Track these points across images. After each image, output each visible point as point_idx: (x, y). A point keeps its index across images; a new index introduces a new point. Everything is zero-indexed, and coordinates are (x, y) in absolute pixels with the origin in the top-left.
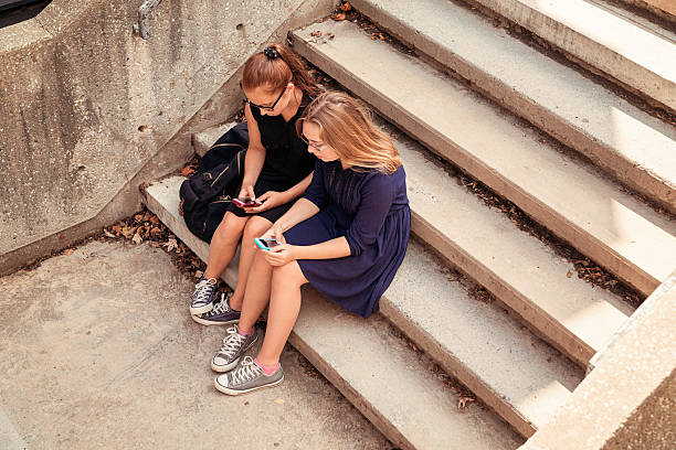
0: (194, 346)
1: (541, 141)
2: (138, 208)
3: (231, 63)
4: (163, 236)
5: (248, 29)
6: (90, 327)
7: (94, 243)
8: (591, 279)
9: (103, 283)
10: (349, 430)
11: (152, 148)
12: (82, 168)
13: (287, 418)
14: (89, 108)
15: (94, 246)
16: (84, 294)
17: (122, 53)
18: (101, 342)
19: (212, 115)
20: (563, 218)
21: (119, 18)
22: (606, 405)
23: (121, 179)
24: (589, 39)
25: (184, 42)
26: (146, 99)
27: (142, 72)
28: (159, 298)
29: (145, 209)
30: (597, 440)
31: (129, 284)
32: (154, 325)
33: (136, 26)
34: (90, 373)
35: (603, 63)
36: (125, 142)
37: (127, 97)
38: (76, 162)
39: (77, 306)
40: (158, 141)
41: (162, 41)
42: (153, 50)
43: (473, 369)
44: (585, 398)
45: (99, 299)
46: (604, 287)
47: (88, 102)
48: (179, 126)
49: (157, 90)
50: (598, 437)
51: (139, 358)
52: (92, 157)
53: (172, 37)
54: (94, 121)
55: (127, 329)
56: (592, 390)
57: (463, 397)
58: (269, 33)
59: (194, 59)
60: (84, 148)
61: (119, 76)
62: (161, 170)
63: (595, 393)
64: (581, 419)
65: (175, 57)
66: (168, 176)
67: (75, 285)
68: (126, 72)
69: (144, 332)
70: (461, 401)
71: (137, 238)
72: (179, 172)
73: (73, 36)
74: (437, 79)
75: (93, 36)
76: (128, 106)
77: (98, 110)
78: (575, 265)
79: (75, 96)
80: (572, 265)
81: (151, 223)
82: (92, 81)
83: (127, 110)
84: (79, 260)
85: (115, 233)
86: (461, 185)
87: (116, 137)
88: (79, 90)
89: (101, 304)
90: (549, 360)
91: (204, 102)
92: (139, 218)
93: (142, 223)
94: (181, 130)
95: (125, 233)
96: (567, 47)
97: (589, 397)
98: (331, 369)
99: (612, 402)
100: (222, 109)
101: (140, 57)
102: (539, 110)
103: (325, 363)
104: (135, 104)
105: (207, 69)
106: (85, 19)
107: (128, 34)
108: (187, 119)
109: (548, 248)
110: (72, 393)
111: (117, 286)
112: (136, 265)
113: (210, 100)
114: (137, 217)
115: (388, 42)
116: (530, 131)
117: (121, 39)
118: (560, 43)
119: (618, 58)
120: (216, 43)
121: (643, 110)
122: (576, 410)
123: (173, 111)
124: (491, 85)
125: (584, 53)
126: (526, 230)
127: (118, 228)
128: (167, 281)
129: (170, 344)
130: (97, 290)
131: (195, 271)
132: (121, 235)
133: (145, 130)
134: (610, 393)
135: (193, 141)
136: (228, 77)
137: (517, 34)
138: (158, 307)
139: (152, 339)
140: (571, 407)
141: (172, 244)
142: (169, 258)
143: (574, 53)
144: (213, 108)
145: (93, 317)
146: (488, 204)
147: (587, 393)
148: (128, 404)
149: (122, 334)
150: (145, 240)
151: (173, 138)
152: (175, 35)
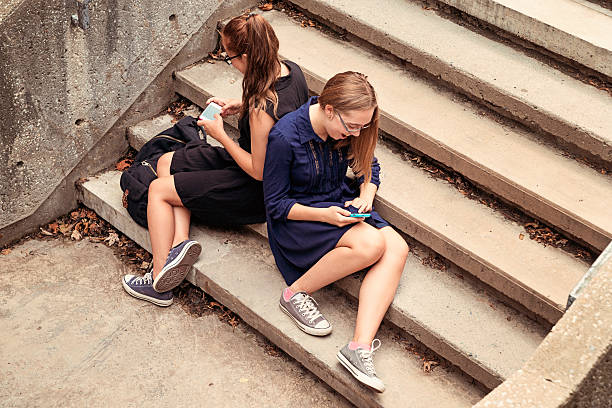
0: (150, 335)
1: (481, 114)
2: (74, 204)
3: (164, 54)
4: (102, 232)
5: (181, 20)
6: (40, 322)
7: (32, 241)
8: (542, 239)
9: (47, 280)
10: (316, 402)
11: (89, 142)
12: (20, 164)
13: (254, 395)
14: (29, 102)
15: (32, 245)
16: (29, 292)
17: (61, 45)
18: (53, 336)
19: (145, 107)
20: (512, 182)
21: (58, 8)
22: (595, 325)
23: (58, 175)
24: (520, 14)
25: (120, 33)
26: (83, 92)
27: (80, 64)
28: (107, 291)
29: (81, 206)
30: (590, 357)
31: (73, 279)
32: (107, 316)
33: (75, 17)
34: (46, 366)
35: (535, 36)
36: (62, 136)
37: (65, 90)
38: (15, 158)
39: (22, 303)
40: (95, 135)
41: (98, 31)
42: (90, 41)
43: (437, 331)
44: (574, 321)
45: (45, 295)
46: (556, 246)
47: (28, 95)
48: (115, 119)
49: (93, 82)
50: (590, 354)
51: (95, 349)
52: (31, 152)
53: (108, 28)
54: (33, 114)
55: (78, 322)
56: (580, 314)
57: (427, 361)
58: (200, 24)
59: (130, 50)
60: (23, 142)
61: (57, 68)
62: (95, 165)
63: (582, 316)
64: (571, 340)
65: (111, 48)
66: (104, 171)
67: (18, 283)
68: (64, 64)
69: (97, 324)
70: (426, 364)
71: (76, 234)
72: (114, 167)
73: (14, 28)
74: (372, 61)
75: (33, 27)
76: (66, 99)
77: (36, 104)
78: (526, 228)
79: (15, 89)
80: (522, 227)
81: (88, 219)
82: (31, 74)
83: (64, 103)
84: (19, 259)
85: (52, 231)
86: (405, 160)
87: (55, 131)
88: (19, 83)
89: (48, 300)
90: (509, 319)
91: (138, 94)
92: (75, 215)
93: (80, 219)
94: (116, 124)
95: (63, 229)
96: (499, 23)
97: (577, 321)
98: (294, 344)
99: (600, 322)
100: (155, 101)
101: (77, 48)
102: (478, 83)
103: (287, 338)
104: (73, 97)
105: (142, 60)
106: (26, 9)
107: (66, 25)
108: (122, 112)
109: (498, 214)
110: (31, 387)
111: (61, 281)
112: (78, 260)
113: (144, 93)
114: (73, 214)
115: (318, 29)
116: (469, 105)
117: (60, 29)
118: (491, 20)
119: (551, 29)
120: (150, 34)
121: (577, 79)
122: (566, 334)
123: (108, 104)
124: (428, 62)
125: (516, 28)
126: (474, 198)
127: (55, 226)
128: (112, 274)
129: (125, 333)
130: (42, 287)
131: (141, 263)
132: (59, 232)
133: (82, 124)
134: (597, 314)
135: (127, 135)
136: (162, 68)
137: (447, 14)
138: (108, 299)
139: (107, 330)
140: (561, 331)
141: (113, 238)
142: (112, 252)
143: (506, 28)
144: (146, 100)
145: (41, 313)
146: (434, 176)
147: (575, 317)
148: (90, 393)
149: (74, 327)
150: (85, 235)
151: (108, 132)
152: (111, 26)
